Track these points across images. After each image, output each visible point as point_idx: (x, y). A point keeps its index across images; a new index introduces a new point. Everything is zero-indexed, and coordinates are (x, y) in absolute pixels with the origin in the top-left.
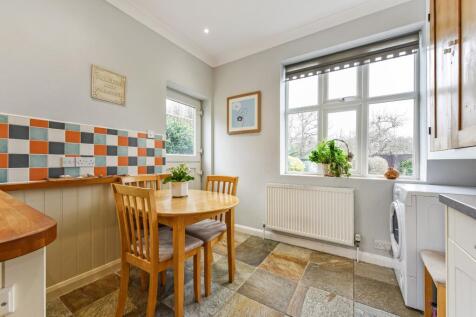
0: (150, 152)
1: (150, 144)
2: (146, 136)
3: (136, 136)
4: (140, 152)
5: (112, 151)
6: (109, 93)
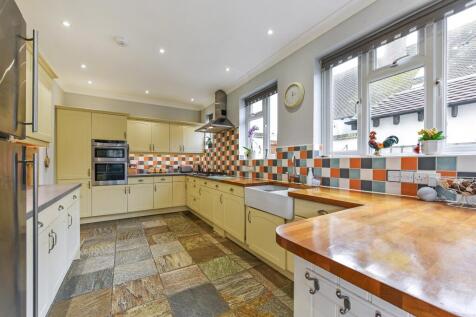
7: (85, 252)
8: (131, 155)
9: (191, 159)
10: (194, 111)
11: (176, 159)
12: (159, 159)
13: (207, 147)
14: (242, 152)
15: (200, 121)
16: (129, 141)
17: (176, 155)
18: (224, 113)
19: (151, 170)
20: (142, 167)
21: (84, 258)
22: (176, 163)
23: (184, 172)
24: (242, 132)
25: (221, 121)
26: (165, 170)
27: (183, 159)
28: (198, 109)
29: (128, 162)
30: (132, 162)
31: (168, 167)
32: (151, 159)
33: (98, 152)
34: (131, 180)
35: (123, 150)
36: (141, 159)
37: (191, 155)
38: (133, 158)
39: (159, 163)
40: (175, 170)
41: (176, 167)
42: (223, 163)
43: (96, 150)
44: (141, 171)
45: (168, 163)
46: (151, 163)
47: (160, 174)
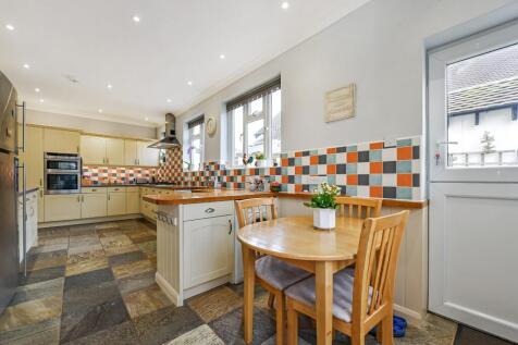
0: (389, 167)
1: (390, 155)
2: (381, 146)
3: (367, 148)
4: (374, 169)
5: (341, 169)
6: (339, 111)
7: (41, 243)
8: (84, 168)
9: (147, 172)
10: (151, 129)
11: (131, 172)
12: (114, 171)
13: (162, 161)
14: (185, 166)
15: (156, 138)
16: (82, 155)
17: (131, 168)
18: (173, 132)
19: (106, 181)
20: (96, 179)
21: (40, 246)
22: (131, 175)
23: (139, 184)
24: (185, 149)
25: (171, 140)
26: (119, 181)
27: (139, 172)
28: (154, 126)
29: (81, 173)
30: (85, 174)
31: (123, 179)
32: (105, 171)
33: (50, 164)
34: (84, 190)
35: (76, 163)
36: (95, 171)
37: (147, 168)
38: (86, 170)
39: (114, 175)
40: (131, 182)
41: (131, 179)
42: (173, 175)
43: (49, 162)
44: (95, 182)
45: (123, 175)
46: (105, 175)
47: (116, 185)
